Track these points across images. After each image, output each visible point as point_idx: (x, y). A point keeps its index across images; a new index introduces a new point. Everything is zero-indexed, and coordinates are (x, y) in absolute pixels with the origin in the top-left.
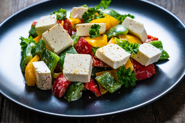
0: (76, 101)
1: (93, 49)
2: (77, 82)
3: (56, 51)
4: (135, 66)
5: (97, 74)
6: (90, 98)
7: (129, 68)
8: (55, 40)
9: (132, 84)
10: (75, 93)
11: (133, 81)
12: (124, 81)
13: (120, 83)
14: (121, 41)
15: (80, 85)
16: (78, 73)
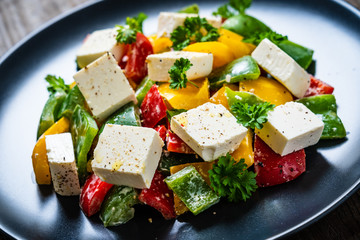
0: (120, 225)
1: (170, 113)
2: (123, 187)
3: (96, 113)
4: (259, 154)
5: (172, 168)
6: (151, 220)
7: (243, 160)
8: (96, 89)
9: (245, 197)
10: (117, 210)
11: (249, 189)
12: (227, 188)
13: (215, 193)
14: (237, 97)
15: (128, 193)
16: (120, 170)
